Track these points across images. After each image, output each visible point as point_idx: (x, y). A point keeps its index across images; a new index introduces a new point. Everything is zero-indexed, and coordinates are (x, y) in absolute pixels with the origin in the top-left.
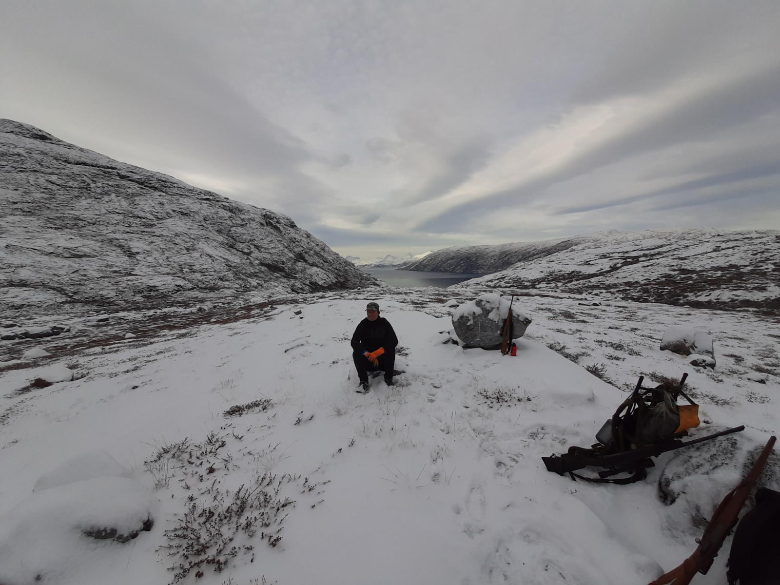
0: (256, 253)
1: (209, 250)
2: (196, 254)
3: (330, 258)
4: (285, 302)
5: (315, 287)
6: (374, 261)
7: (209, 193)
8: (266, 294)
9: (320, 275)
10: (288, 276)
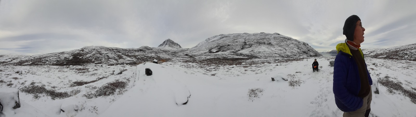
0: (302, 50)
1: (295, 49)
2: (293, 50)
3: (314, 51)
4: (306, 58)
5: (311, 56)
6: (322, 52)
7: (296, 40)
8: (303, 57)
9: (312, 54)
10: (307, 54)
